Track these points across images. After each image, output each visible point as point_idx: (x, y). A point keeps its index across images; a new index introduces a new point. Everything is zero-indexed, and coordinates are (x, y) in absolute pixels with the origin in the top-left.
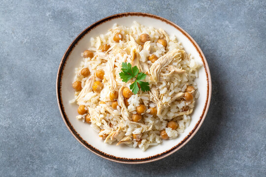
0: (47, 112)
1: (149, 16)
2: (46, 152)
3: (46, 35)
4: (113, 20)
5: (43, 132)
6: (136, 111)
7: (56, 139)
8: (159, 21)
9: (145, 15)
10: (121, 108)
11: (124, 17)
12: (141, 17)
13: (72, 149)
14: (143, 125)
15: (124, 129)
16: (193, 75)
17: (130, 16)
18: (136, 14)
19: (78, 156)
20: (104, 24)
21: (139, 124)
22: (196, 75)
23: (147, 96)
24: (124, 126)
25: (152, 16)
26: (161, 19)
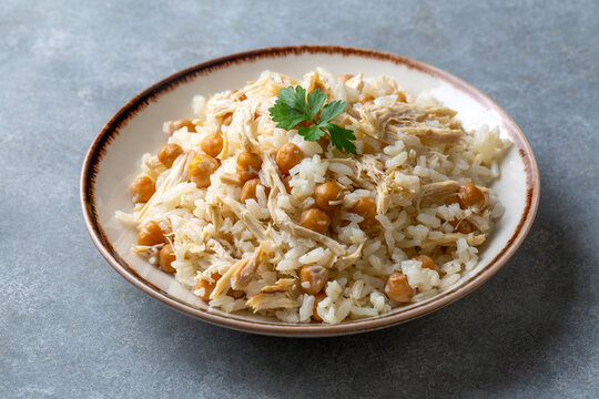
0: (46, 273)
1: (361, 53)
2: (25, 358)
3: (71, 128)
4: (259, 62)
5: (23, 316)
6: (314, 196)
7: (62, 330)
8: (388, 65)
9: (348, 52)
10: (267, 190)
11: (291, 57)
12: (338, 57)
13: (110, 352)
14: (331, 242)
15: (272, 255)
16: (484, 170)
17: (306, 55)
18: (324, 50)
19: (125, 369)
20: (234, 67)
21: (322, 236)
22: (494, 171)
23: (348, 164)
24: (273, 246)
25: (368, 54)
26: (393, 59)
